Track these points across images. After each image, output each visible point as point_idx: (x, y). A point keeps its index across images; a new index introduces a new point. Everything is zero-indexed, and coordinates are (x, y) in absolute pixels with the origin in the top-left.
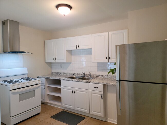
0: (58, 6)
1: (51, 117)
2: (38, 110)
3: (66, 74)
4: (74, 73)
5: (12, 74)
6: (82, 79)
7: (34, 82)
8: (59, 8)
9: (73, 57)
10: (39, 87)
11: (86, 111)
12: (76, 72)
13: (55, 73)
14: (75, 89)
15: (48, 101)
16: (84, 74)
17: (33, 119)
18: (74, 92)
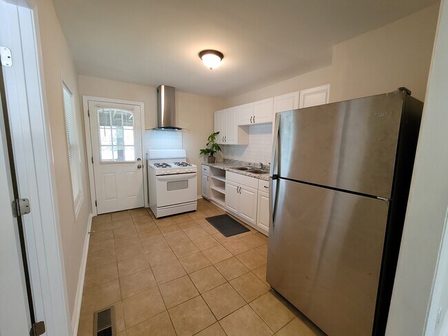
0: (202, 54)
1: (206, 219)
2: (194, 207)
3: (241, 163)
4: (250, 162)
5: (166, 157)
6: (256, 172)
7: (187, 169)
8: (205, 57)
9: (251, 137)
10: (195, 176)
11: (252, 220)
12: (252, 161)
13: (227, 160)
14: (241, 186)
15: (212, 198)
16: (262, 165)
17: (185, 215)
18: (239, 190)
